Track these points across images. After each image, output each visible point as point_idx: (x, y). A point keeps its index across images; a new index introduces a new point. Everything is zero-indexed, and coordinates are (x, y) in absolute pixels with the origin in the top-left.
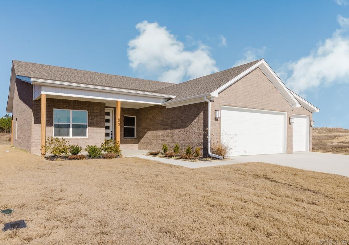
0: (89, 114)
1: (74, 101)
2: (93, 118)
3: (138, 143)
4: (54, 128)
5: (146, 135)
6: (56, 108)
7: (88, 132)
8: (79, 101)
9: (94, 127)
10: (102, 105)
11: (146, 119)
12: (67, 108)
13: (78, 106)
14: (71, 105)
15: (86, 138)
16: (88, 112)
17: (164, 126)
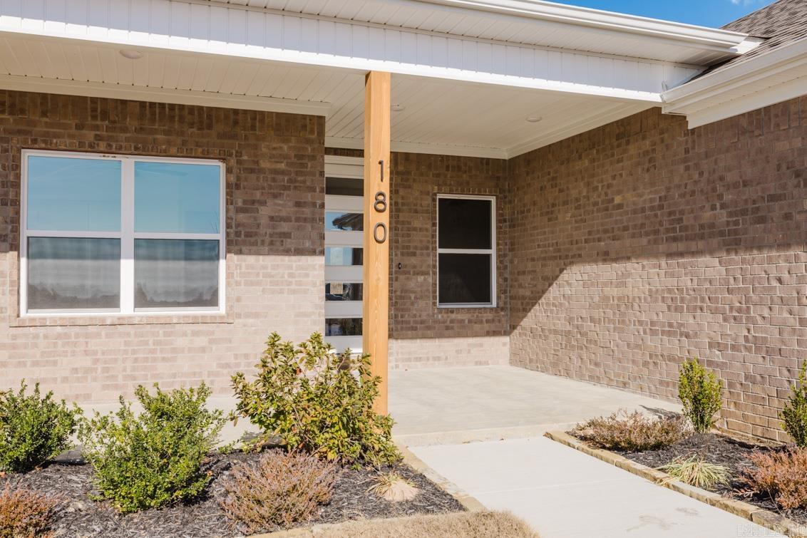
0: (233, 179)
1: (142, 104)
2: (253, 202)
3: (506, 333)
4: (24, 261)
5: (554, 292)
6: (34, 145)
7: (228, 284)
8: (172, 107)
9: (258, 253)
10: (304, 127)
11: (554, 205)
12: (103, 145)
13: (168, 133)
14: (125, 130)
15: (214, 317)
16: (229, 171)
17: (675, 239)
